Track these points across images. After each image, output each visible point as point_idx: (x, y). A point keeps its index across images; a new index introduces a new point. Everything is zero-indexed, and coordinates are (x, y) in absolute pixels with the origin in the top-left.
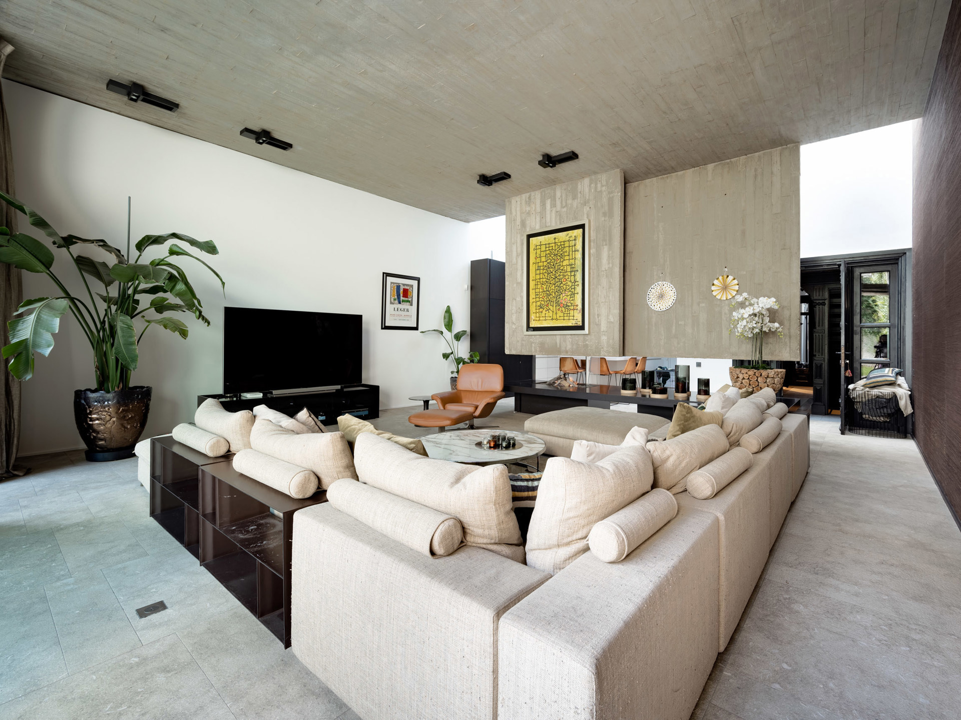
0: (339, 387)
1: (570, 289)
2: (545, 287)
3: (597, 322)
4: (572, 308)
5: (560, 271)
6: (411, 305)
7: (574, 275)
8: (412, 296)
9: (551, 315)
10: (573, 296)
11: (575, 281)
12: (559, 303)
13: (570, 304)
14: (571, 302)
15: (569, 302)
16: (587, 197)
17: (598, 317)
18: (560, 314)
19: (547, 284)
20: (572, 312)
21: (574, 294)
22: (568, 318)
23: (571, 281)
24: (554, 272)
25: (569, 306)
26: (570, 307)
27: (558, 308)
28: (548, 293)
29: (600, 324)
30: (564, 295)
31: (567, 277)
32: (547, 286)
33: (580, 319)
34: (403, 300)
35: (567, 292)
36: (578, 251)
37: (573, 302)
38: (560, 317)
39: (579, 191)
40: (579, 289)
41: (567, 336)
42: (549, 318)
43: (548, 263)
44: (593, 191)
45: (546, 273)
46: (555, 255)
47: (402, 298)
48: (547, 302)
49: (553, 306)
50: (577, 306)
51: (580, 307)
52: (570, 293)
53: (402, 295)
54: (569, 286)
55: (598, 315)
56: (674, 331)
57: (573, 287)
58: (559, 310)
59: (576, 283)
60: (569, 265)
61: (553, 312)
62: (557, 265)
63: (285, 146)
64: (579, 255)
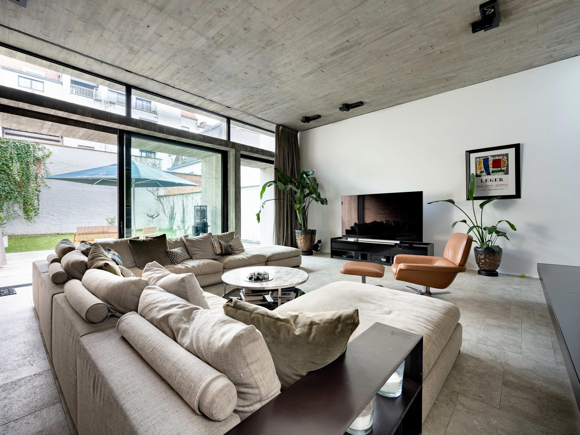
0: (398, 242)
6: (507, 173)
8: (508, 165)
34: (493, 171)
47: (491, 169)
53: (491, 166)
63: (360, 104)
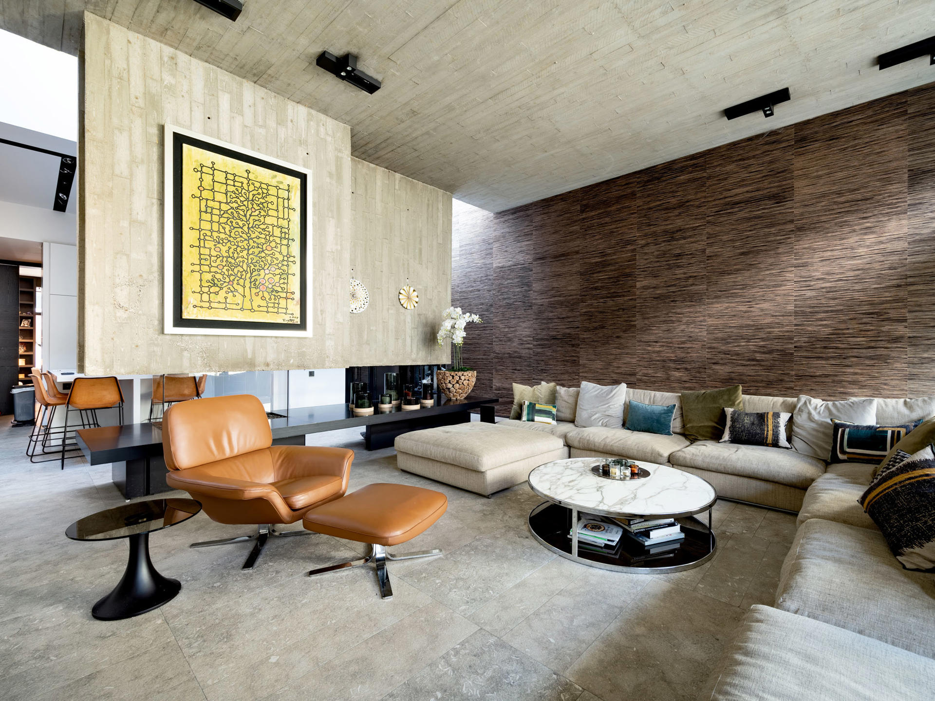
1: (280, 265)
2: (224, 249)
3: (320, 321)
4: (284, 295)
5: (259, 230)
7: (288, 246)
9: (240, 302)
10: (285, 276)
11: (289, 255)
12: (257, 283)
13: (280, 289)
14: (282, 286)
15: (278, 284)
16: (303, 136)
17: (322, 314)
18: (257, 301)
19: (229, 244)
20: (283, 302)
21: (288, 274)
22: (276, 310)
23: (280, 253)
24: (245, 228)
25: (277, 292)
26: (279, 294)
27: (254, 291)
28: (233, 261)
29: (325, 325)
30: (267, 272)
31: (273, 245)
32: (230, 248)
33: (297, 313)
35: (273, 269)
36: (294, 209)
37: (285, 286)
38: (259, 306)
39: (290, 118)
40: (296, 269)
41: (268, 339)
42: (235, 307)
43: (232, 208)
44: (313, 132)
45: (226, 223)
46: (247, 199)
48: (229, 276)
49: (244, 287)
50: (293, 293)
51: (297, 296)
52: (278, 272)
54: (277, 259)
55: (321, 311)
56: (365, 337)
57: (285, 263)
58: (257, 294)
59: (291, 259)
60: (278, 227)
61: (244, 296)
62: (252, 218)
64: (296, 217)
